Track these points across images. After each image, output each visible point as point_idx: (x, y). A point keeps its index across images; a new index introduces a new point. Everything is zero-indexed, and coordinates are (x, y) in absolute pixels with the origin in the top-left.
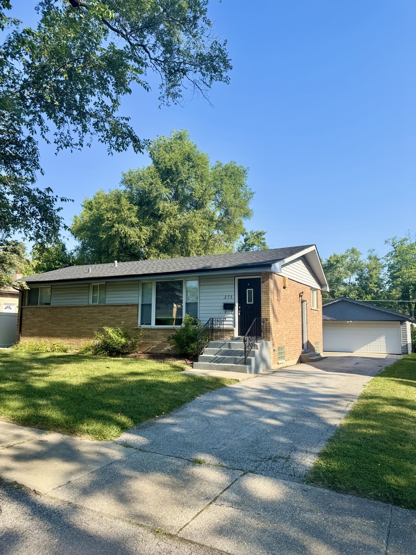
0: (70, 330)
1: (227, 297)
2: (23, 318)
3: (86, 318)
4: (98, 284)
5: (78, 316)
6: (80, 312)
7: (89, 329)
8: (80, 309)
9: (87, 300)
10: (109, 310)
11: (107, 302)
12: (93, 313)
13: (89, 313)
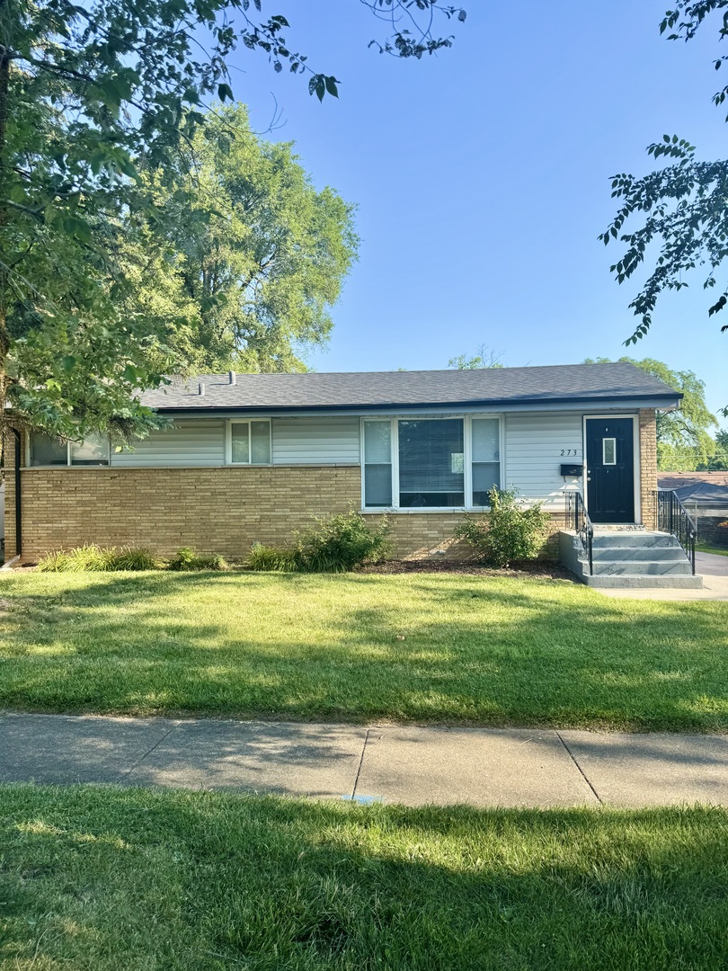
0: (178, 521)
1: (566, 452)
2: (23, 496)
3: (225, 494)
4: (249, 421)
5: (201, 490)
6: (206, 481)
7: (234, 517)
8: (205, 475)
9: (221, 456)
10: (287, 476)
11: (277, 461)
12: (244, 483)
13: (232, 483)
